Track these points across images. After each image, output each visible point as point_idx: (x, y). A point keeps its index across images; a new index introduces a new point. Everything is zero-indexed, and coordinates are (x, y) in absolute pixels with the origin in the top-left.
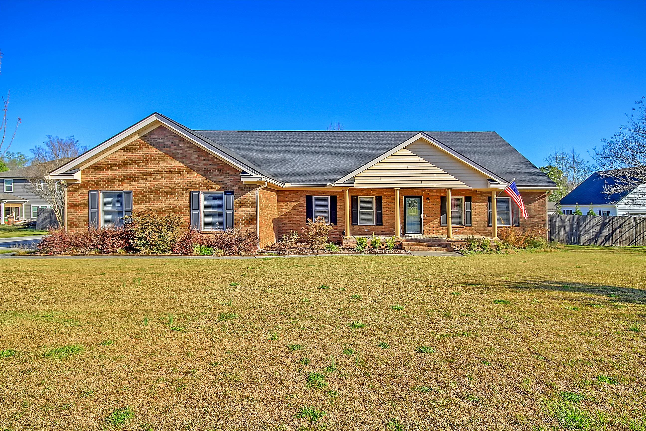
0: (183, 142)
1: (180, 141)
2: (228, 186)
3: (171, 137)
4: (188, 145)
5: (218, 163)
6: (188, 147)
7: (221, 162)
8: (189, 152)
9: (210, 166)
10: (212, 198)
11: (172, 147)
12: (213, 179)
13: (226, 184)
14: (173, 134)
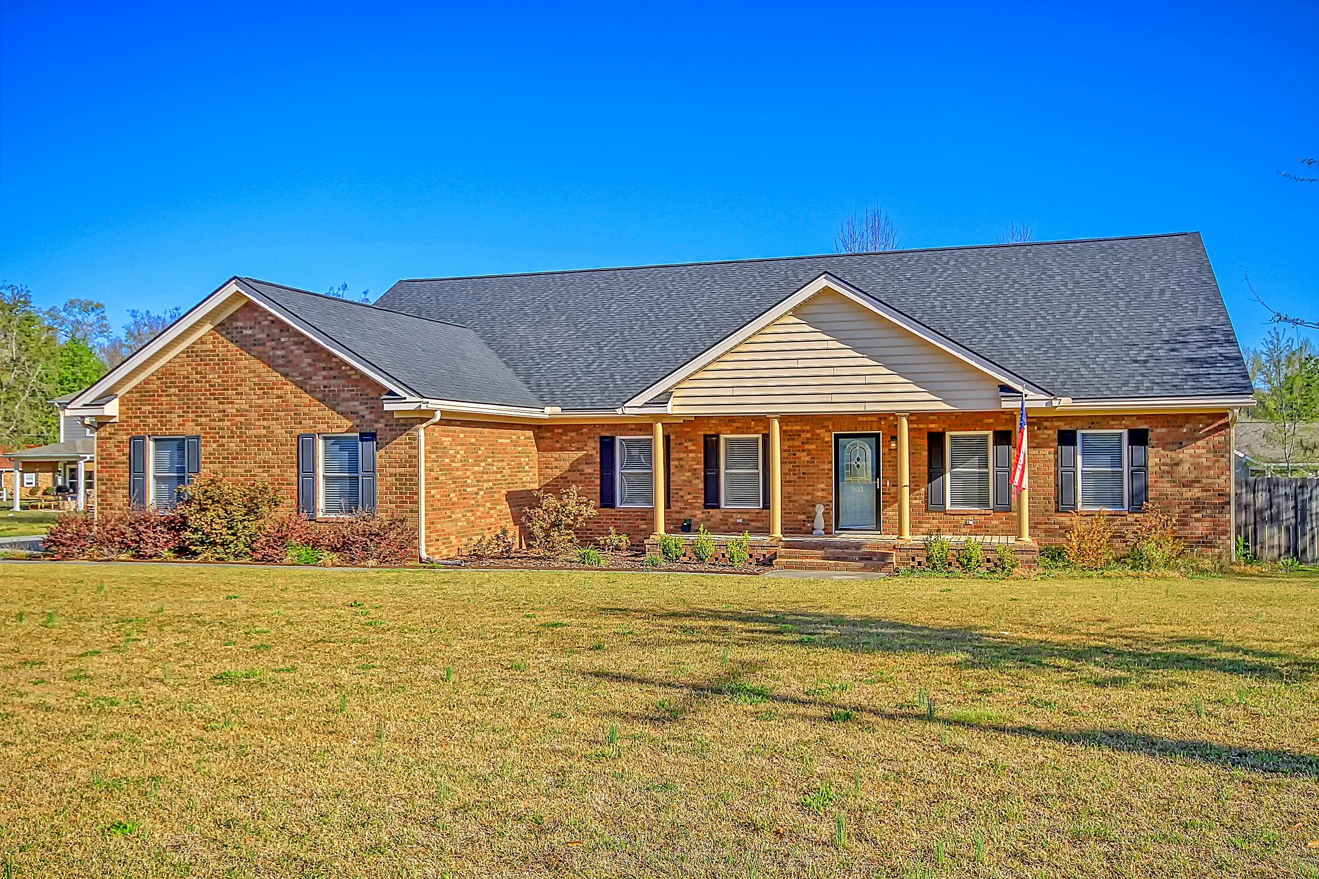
0: (287, 333)
1: (282, 331)
2: (366, 421)
3: (266, 323)
4: (296, 339)
5: (349, 373)
6: (296, 343)
7: (353, 372)
8: (297, 352)
9: (334, 382)
10: (338, 447)
11: (268, 344)
12: (339, 408)
13: (363, 417)
14: (270, 318)
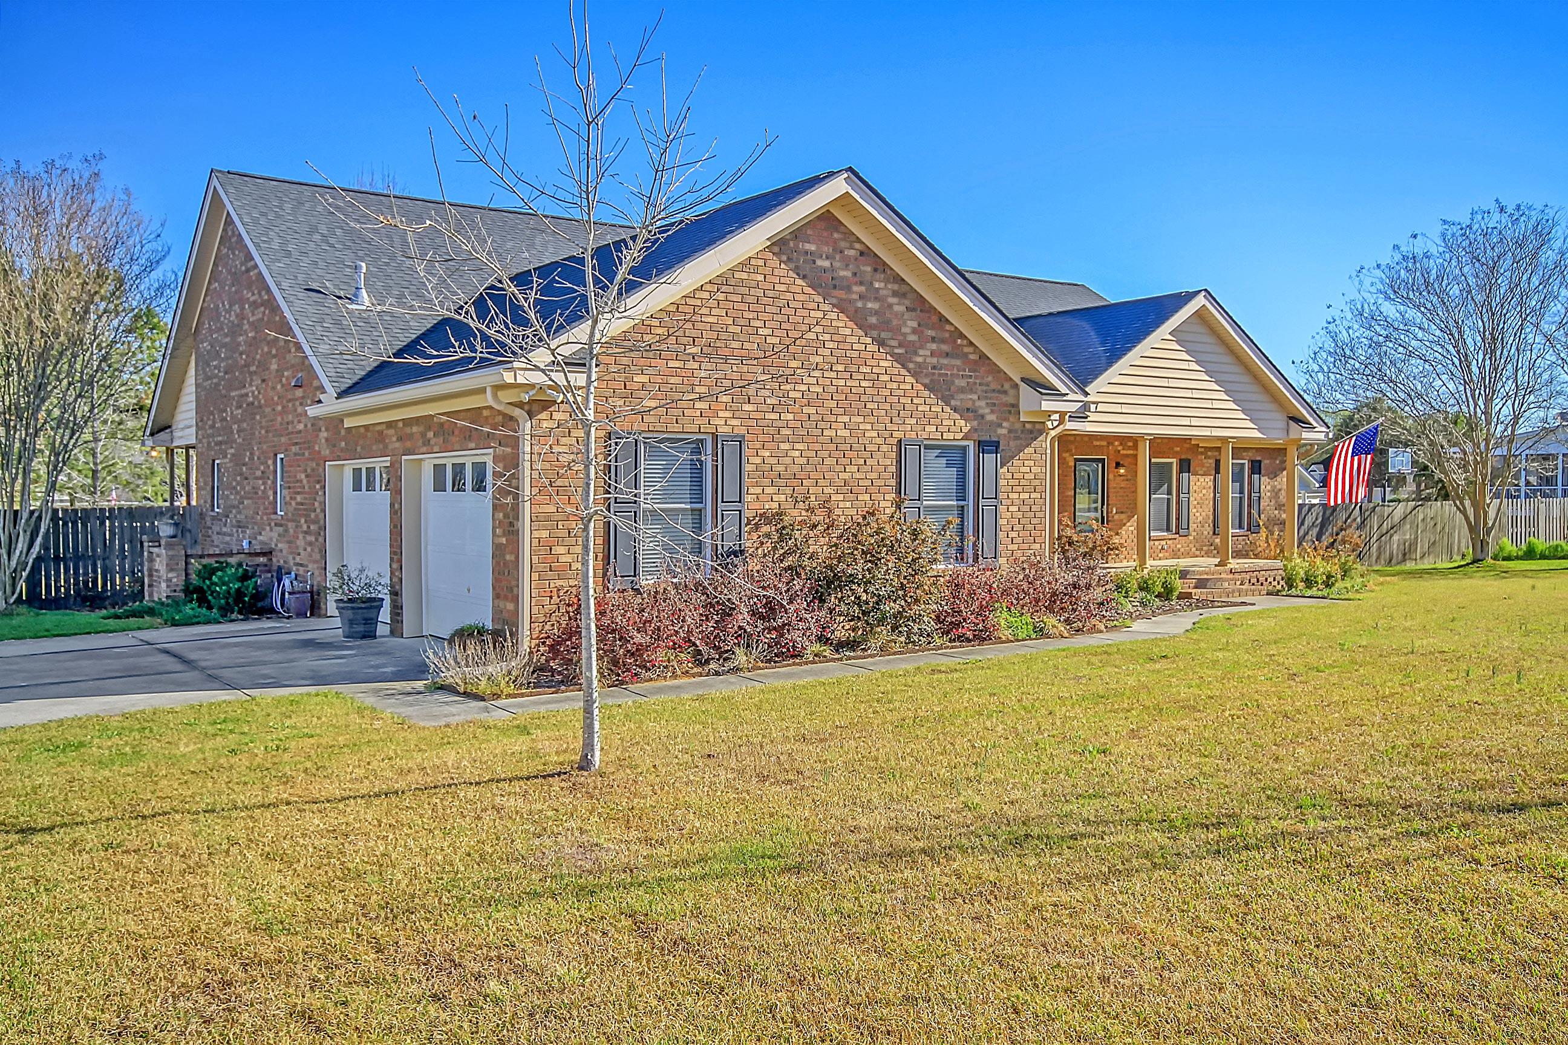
0: (882, 276)
1: (875, 270)
2: (986, 423)
3: (852, 253)
4: (896, 287)
5: (966, 350)
6: (895, 294)
7: (971, 350)
8: (896, 308)
9: (945, 361)
10: (943, 461)
11: (855, 288)
12: (953, 403)
13: (983, 417)
14: (857, 246)
